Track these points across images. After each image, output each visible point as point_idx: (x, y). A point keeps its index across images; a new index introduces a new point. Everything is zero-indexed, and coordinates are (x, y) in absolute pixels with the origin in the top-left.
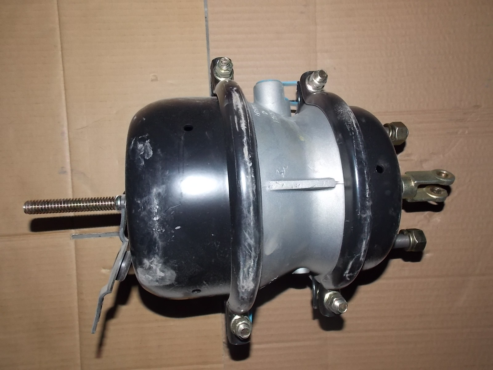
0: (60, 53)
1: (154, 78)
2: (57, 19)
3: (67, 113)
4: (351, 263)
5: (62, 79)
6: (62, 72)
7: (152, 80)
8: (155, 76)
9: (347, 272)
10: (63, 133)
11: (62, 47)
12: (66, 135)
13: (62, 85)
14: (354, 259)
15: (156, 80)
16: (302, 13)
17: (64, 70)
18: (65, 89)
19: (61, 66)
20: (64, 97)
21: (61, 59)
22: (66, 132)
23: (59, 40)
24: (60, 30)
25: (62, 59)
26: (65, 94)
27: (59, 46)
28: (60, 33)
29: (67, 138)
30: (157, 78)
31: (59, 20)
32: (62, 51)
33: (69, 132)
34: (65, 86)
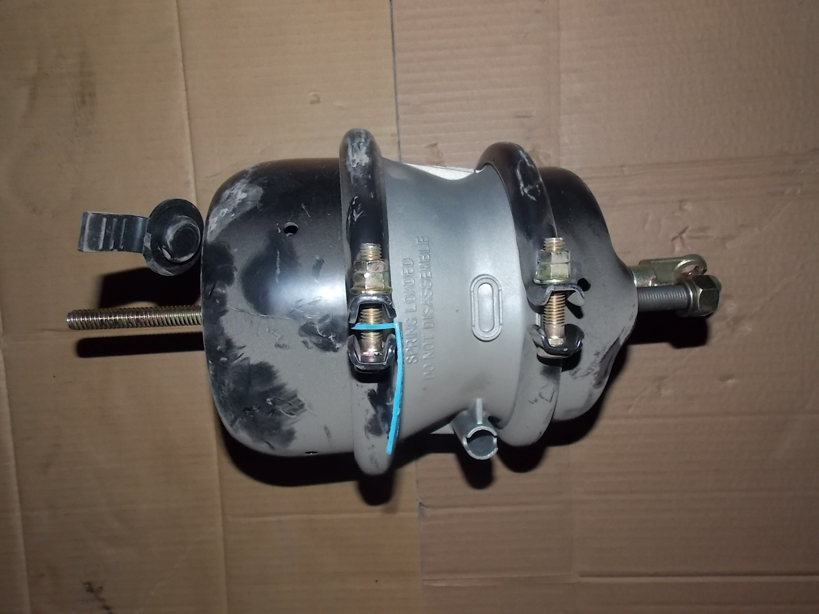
0: (181, 64)
1: (315, 99)
2: (176, 14)
3: (193, 153)
4: (518, 172)
5: (185, 103)
6: (184, 93)
7: (312, 103)
8: (316, 95)
9: (522, 185)
10: (188, 183)
11: (183, 56)
12: (192, 186)
13: (185, 113)
14: (518, 166)
15: (318, 101)
16: (537, 12)
17: (186, 90)
18: (190, 119)
19: (183, 83)
20: (187, 130)
21: (182, 74)
22: (192, 181)
23: (179, 44)
24: (181, 31)
25: (184, 73)
26: (190, 125)
27: (180, 54)
28: (181, 35)
29: (194, 190)
30: (319, 99)
31: (179, 15)
32: (183, 61)
33: (195, 181)
34: (189, 114)
